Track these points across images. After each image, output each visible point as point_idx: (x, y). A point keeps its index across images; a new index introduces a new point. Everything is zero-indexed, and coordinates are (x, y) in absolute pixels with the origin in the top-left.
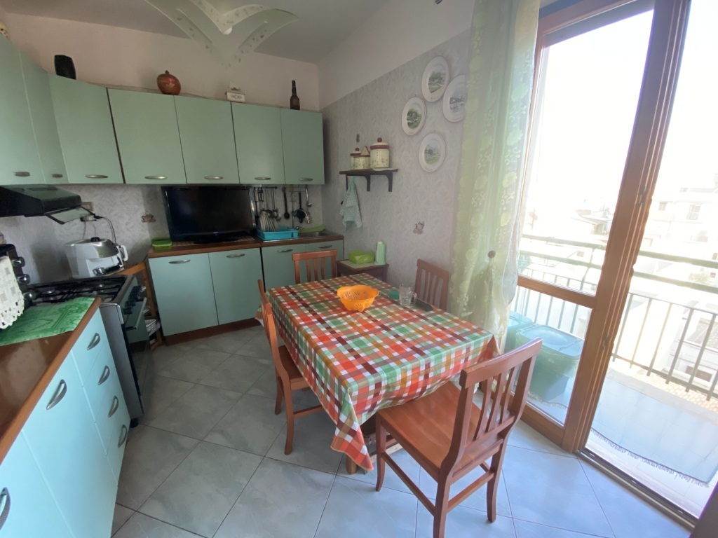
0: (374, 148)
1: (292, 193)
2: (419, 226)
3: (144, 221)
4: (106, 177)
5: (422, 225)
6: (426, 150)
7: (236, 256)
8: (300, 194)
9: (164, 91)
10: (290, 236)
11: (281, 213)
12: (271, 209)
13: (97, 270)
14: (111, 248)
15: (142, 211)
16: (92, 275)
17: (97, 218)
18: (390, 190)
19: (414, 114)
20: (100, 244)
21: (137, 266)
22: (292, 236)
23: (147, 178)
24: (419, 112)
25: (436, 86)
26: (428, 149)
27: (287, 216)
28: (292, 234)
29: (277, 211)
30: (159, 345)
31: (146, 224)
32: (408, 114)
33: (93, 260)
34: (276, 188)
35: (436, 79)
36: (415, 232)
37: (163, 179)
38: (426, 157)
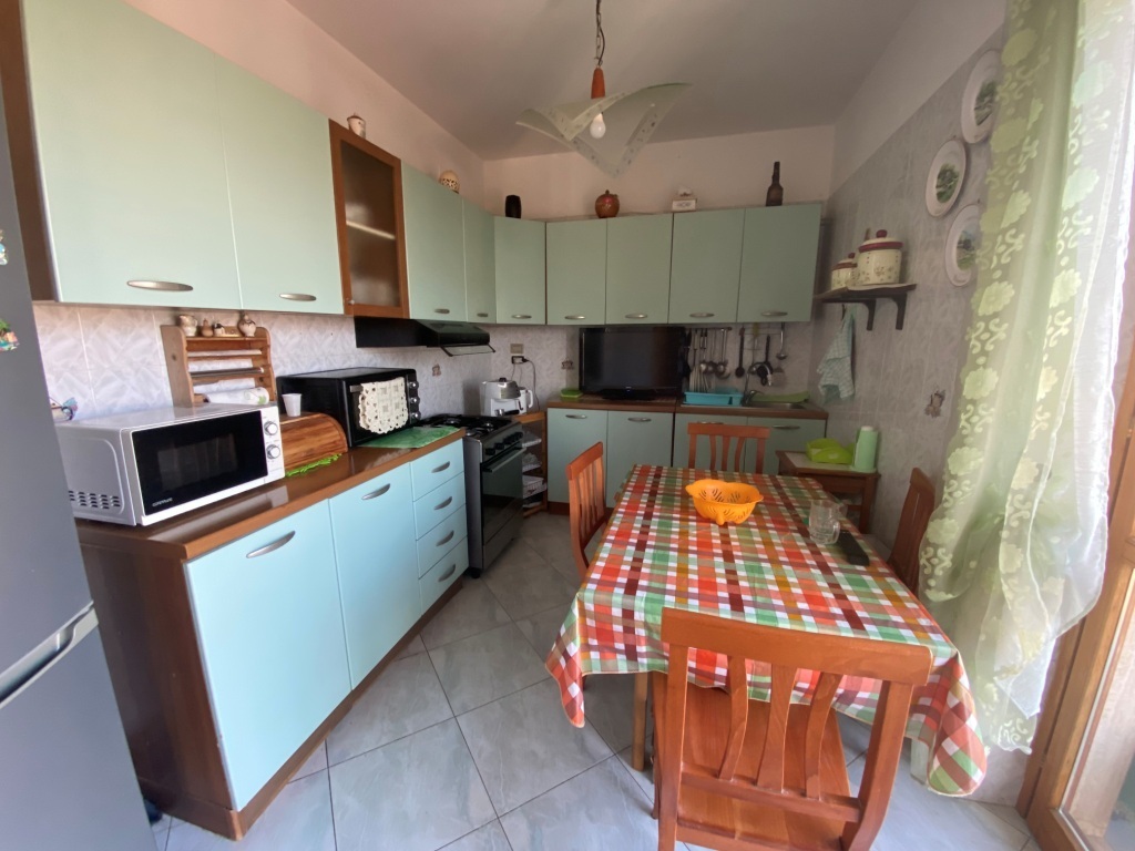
0: (864, 249)
1: (756, 336)
2: (936, 400)
3: (563, 368)
4: (529, 317)
5: (941, 397)
6: (960, 242)
7: (642, 421)
8: (768, 339)
9: (601, 215)
10: (727, 402)
11: (732, 366)
12: (716, 361)
13: (498, 411)
14: (514, 391)
15: (563, 357)
16: (493, 414)
17: (524, 360)
18: (900, 325)
19: (948, 173)
20: (505, 385)
21: (536, 415)
22: (730, 403)
23: (567, 318)
24: (957, 169)
25: (987, 110)
26: (963, 239)
27: (740, 372)
28: (731, 398)
29: (725, 364)
30: (541, 510)
31: (565, 371)
32: (939, 177)
33: (497, 400)
34: (730, 329)
35: (986, 95)
36: (927, 412)
37: (585, 319)
38: (959, 255)
